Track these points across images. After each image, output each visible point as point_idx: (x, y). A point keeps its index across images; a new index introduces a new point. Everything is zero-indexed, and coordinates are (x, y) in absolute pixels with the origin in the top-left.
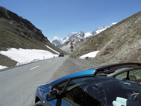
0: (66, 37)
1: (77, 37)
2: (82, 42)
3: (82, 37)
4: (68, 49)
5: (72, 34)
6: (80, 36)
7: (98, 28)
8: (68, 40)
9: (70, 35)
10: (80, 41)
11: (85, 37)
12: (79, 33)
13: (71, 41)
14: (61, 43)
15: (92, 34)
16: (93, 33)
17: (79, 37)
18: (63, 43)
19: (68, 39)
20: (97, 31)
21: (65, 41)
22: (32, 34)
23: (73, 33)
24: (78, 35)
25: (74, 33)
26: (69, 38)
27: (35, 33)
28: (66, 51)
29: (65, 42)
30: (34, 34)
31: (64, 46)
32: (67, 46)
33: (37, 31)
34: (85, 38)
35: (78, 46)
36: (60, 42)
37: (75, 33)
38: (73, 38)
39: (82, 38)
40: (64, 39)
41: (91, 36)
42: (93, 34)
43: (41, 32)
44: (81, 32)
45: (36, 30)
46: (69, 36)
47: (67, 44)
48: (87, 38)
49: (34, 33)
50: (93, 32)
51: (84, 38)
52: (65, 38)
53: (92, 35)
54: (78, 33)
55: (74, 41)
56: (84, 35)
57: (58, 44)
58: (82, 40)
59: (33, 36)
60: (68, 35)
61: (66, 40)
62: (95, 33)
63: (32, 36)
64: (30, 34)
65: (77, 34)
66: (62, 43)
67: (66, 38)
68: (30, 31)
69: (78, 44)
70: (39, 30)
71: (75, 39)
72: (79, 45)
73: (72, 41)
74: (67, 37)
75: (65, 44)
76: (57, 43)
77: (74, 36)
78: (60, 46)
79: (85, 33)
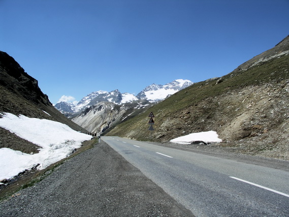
0: (84, 99)
1: (106, 100)
2: (117, 112)
3: (116, 102)
4: (87, 124)
5: (97, 93)
6: (112, 99)
7: (149, 87)
8: (87, 105)
9: (94, 96)
10: (112, 108)
11: (123, 101)
12: (112, 93)
13: (94, 107)
14: (72, 109)
15: (137, 97)
16: (139, 96)
17: (110, 100)
18: (77, 111)
19: (89, 103)
20: (146, 93)
21: (81, 106)
22: (17, 85)
23: (100, 93)
24: (110, 97)
26: (91, 101)
27: (24, 83)
28: (83, 127)
29: (82, 109)
30: (22, 86)
31: (80, 117)
32: (86, 117)
33: (28, 80)
34: (123, 104)
35: (108, 119)
36: (70, 107)
37: (104, 93)
38: (99, 101)
39: (117, 104)
40: (80, 103)
41: (134, 101)
42: (139, 98)
43: (36, 82)
44: (115, 91)
45: (25, 78)
46: (90, 98)
47: (85, 114)
48: (127, 104)
49: (22, 84)
50: (140, 93)
51: (121, 104)
52: (82, 100)
53: (136, 99)
54: (110, 93)
55: (100, 108)
56: (120, 98)
57: (67, 111)
58: (117, 108)
59: (20, 90)
60: (88, 96)
61: (84, 105)
62: (143, 95)
63: (16, 91)
64: (12, 86)
65: (108, 95)
66: (74, 110)
67: (84, 101)
68: (13, 79)
69: (108, 115)
70: (33, 79)
71: (103, 104)
72: (109, 117)
73: (98, 107)
74: (86, 98)
75: (83, 112)
76: (65, 110)
77: (100, 98)
78: (70, 115)
79: (123, 95)
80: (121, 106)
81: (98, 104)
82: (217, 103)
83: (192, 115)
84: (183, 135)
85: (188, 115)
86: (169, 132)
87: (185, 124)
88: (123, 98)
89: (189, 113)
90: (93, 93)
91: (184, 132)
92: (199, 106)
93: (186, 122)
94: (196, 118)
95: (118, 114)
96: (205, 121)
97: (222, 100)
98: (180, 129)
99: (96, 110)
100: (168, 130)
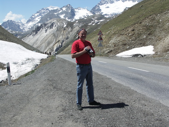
0: (33, 17)
1: (58, 17)
2: (70, 29)
3: (69, 19)
4: (39, 43)
5: (48, 9)
6: (64, 15)
8: (38, 23)
9: (44, 13)
10: (65, 26)
11: (77, 17)
12: (64, 9)
13: (45, 25)
14: (21, 28)
15: (91, 11)
16: (93, 11)
17: (62, 16)
18: (26, 30)
19: (39, 20)
21: (31, 24)
23: (50, 9)
24: (62, 13)
25: (52, 9)
26: (42, 18)
28: (35, 46)
29: (32, 28)
31: (31, 36)
32: (37, 37)
34: (76, 20)
35: (61, 37)
36: (19, 26)
37: (55, 9)
38: (51, 19)
39: (69, 20)
40: (29, 21)
41: (88, 16)
42: (94, 13)
44: (67, 6)
46: (40, 15)
47: (36, 33)
48: (81, 21)
50: (94, 8)
51: (74, 20)
52: (31, 17)
53: (90, 14)
54: (61, 9)
55: (52, 25)
56: (73, 14)
57: (15, 30)
58: (70, 25)
60: (38, 12)
61: (34, 23)
62: (98, 9)
65: (59, 11)
66: (24, 29)
69: (60, 32)
71: (55, 21)
72: (63, 35)
73: (49, 25)
74: (36, 15)
75: (33, 31)
76: (13, 29)
77: (52, 14)
78: (19, 34)
79: (76, 10)
80: (74, 23)
81: (49, 22)
82: (159, 20)
83: (136, 32)
84: (127, 50)
85: (133, 32)
86: (116, 47)
87: (130, 41)
88: (76, 13)
89: (133, 30)
90: (43, 9)
91: (128, 47)
92: (143, 24)
93: (130, 38)
94: (140, 35)
95: (71, 31)
96: (147, 37)
97: (163, 18)
98: (125, 45)
99: (48, 28)
100: (115, 46)
